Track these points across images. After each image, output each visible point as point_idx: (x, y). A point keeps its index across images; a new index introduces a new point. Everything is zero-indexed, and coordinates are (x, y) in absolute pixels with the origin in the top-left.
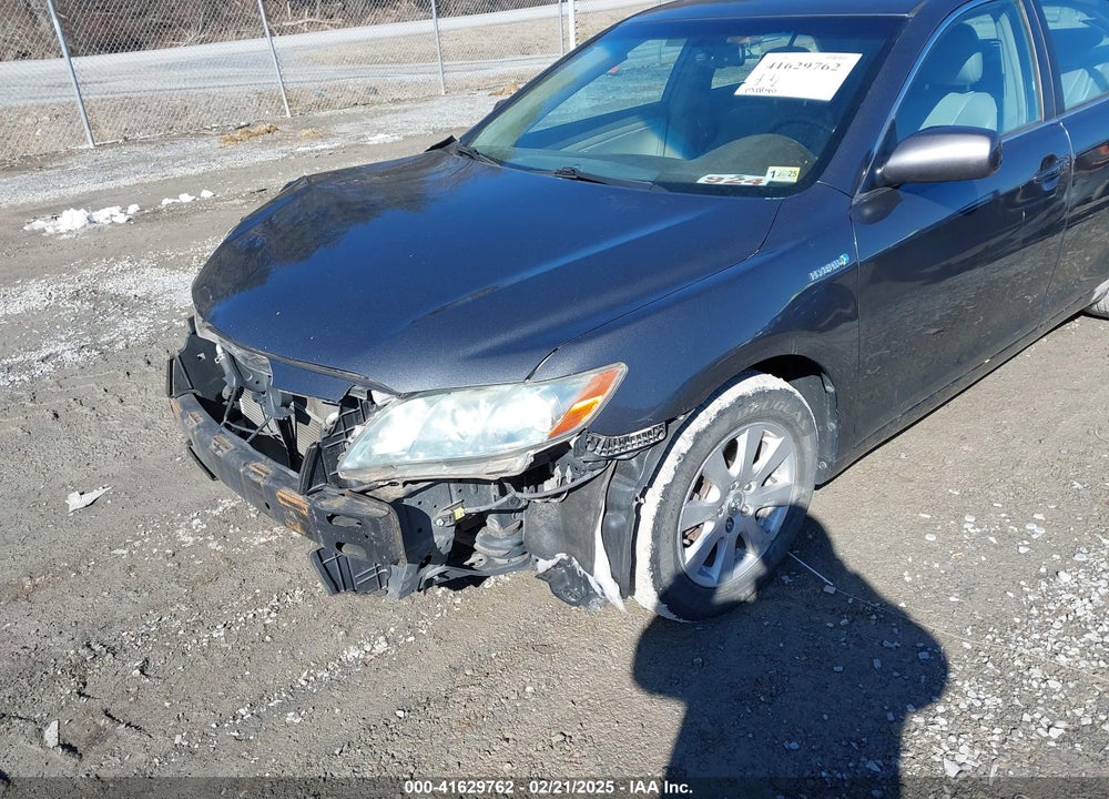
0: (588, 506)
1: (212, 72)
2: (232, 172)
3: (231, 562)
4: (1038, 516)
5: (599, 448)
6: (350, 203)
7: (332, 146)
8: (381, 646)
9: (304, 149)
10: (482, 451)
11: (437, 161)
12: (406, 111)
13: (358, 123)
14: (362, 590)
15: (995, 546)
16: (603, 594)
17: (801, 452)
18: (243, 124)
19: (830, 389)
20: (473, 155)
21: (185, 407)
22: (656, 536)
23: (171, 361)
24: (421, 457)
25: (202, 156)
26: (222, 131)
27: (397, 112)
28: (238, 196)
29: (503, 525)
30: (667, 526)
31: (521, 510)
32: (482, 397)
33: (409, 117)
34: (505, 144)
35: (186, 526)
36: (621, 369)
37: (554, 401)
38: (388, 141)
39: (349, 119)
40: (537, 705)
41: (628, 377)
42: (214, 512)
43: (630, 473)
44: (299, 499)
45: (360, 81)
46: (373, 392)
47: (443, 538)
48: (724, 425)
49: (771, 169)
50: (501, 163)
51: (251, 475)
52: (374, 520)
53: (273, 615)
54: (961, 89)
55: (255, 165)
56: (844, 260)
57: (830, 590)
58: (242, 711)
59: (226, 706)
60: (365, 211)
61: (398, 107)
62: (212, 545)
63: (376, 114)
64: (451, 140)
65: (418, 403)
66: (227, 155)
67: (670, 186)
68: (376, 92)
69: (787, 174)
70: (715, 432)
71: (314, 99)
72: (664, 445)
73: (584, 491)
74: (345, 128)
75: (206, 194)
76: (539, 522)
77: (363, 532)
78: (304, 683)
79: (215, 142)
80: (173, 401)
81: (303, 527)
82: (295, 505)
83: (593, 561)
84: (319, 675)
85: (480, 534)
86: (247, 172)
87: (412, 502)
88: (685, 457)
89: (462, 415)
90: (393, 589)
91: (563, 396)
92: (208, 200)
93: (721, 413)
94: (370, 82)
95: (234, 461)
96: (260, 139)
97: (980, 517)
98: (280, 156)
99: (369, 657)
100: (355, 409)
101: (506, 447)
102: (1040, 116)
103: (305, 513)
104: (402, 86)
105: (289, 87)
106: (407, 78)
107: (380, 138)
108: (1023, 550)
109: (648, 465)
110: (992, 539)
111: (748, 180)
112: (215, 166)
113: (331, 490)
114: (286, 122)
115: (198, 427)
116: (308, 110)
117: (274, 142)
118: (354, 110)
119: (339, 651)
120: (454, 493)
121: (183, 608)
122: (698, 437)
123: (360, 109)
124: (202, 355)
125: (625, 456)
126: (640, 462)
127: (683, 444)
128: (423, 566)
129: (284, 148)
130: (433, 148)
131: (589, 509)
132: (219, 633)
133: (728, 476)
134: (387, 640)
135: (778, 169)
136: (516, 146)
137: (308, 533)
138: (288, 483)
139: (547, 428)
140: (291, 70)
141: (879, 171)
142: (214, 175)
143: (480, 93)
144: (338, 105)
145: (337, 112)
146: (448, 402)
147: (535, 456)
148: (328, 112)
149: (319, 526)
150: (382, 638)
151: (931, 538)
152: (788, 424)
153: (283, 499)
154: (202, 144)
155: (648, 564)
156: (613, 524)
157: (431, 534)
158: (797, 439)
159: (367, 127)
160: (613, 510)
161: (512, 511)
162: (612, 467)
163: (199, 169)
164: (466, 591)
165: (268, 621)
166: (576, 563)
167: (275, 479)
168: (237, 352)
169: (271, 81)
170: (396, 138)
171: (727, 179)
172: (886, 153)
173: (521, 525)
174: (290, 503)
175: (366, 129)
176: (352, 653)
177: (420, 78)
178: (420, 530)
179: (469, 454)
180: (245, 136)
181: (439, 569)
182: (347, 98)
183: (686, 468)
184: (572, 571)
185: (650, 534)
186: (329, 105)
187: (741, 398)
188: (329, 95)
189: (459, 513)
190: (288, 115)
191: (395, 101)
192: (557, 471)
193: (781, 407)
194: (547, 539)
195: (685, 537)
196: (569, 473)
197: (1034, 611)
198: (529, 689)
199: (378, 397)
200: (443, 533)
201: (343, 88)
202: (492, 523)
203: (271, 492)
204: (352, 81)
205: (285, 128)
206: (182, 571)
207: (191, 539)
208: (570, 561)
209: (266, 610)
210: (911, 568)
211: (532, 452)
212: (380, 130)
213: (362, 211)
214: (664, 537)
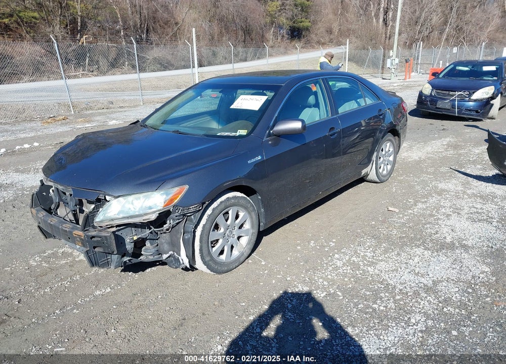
0: (178, 232)
1: (37, 94)
2: (47, 136)
3: (52, 270)
4: (334, 240)
5: (180, 211)
6: (99, 144)
7: (93, 125)
8: (109, 290)
9: (80, 127)
10: (141, 212)
11: (132, 128)
12: (125, 111)
13: (104, 116)
14: (102, 266)
15: (318, 249)
16: (183, 263)
17: (251, 218)
18: (51, 116)
19: (260, 197)
20: (145, 126)
21: (37, 211)
22: (201, 241)
23: (33, 195)
24: (121, 216)
25: (32, 129)
26: (42, 119)
27: (121, 112)
28: (51, 145)
29: (152, 244)
30: (205, 238)
31: (157, 239)
32: (141, 195)
33: (126, 114)
34: (158, 123)
35: (33, 260)
36: (187, 187)
37: (165, 196)
38: (117, 123)
39: (100, 114)
40: (162, 301)
41: (189, 189)
42: (44, 255)
43: (191, 221)
44: (81, 233)
45: (105, 99)
46: (106, 196)
47: (129, 247)
48: (223, 206)
49: (239, 131)
50: (155, 129)
51: (64, 228)
52: (106, 237)
53: (68, 283)
54: (310, 107)
55: (58, 133)
56: (260, 158)
57: (263, 263)
58: (57, 311)
59: (51, 310)
60: (105, 146)
61: (122, 110)
62: (44, 265)
63: (112, 112)
64: (138, 121)
65: (121, 199)
66: (45, 129)
67: (207, 136)
68: (112, 103)
69: (243, 132)
70: (219, 209)
71: (84, 106)
72: (202, 211)
73: (177, 227)
74: (98, 118)
75: (36, 144)
76: (163, 241)
77: (102, 242)
78: (80, 302)
79: (39, 124)
80: (32, 209)
81: (82, 243)
82: (79, 236)
83: (180, 251)
84: (85, 299)
85: (143, 248)
86: (55, 136)
87: (118, 233)
88: (209, 216)
89: (135, 202)
90: (112, 267)
91: (167, 194)
92: (37, 147)
93: (221, 202)
94: (110, 99)
95: (57, 225)
96: (60, 123)
97: (316, 241)
98: (69, 129)
99: (104, 293)
100: (100, 202)
101: (150, 211)
102: (330, 115)
103: (83, 238)
104: (124, 101)
105: (73, 101)
106: (127, 98)
107: (113, 122)
108: (326, 250)
109: (197, 218)
110: (318, 247)
111: (233, 134)
112: (39, 133)
113: (91, 229)
114: (71, 115)
115: (43, 216)
116: (81, 111)
117: (66, 124)
118: (102, 111)
119: (93, 292)
120: (133, 231)
121: (33, 284)
122: (214, 210)
123: (105, 110)
124: (45, 194)
125: (189, 215)
126: (194, 217)
127: (209, 212)
128: (123, 256)
129: (71, 126)
130: (131, 124)
131: (178, 233)
132: (48, 290)
133: (227, 224)
134: (110, 288)
135: (241, 131)
136: (162, 123)
137: (84, 245)
138: (77, 229)
139: (163, 205)
140: (74, 94)
141: (271, 132)
142: (39, 137)
143: (158, 104)
144: (95, 108)
145: (94, 111)
146: (131, 198)
147: (159, 214)
148: (91, 112)
149: (87, 241)
150: (109, 288)
151: (299, 248)
152: (246, 208)
153: (75, 234)
154: (33, 124)
155: (199, 251)
156: (186, 237)
157: (125, 245)
158: (249, 213)
159: (108, 118)
160: (186, 233)
161: (154, 240)
162: (185, 219)
163: (32, 134)
164: (139, 273)
165: (67, 285)
166: (175, 254)
167: (72, 228)
168: (60, 187)
169: (65, 98)
170: (121, 122)
171: (226, 134)
172: (274, 126)
173: (158, 245)
174: (77, 235)
175: (108, 119)
176: (98, 293)
177: (132, 98)
178: (121, 243)
179: (137, 213)
180: (53, 121)
181: (129, 258)
182: (100, 106)
183: (210, 219)
184: (174, 257)
185: (199, 241)
186: (91, 108)
187: (228, 198)
188: (91, 105)
189: (135, 238)
190: (73, 113)
191: (121, 107)
192: (168, 222)
193: (242, 202)
194: (166, 247)
195: (212, 244)
196: (172, 221)
197: (325, 265)
198: (159, 297)
199: (108, 198)
200: (130, 245)
201: (98, 102)
202: (148, 243)
203: (71, 232)
204: (102, 99)
205: (71, 118)
206: (32, 273)
207: (35, 263)
208: (174, 254)
209: (66, 282)
210: (291, 257)
211: (158, 212)
212: (114, 119)
213: (105, 145)
214: (204, 242)
